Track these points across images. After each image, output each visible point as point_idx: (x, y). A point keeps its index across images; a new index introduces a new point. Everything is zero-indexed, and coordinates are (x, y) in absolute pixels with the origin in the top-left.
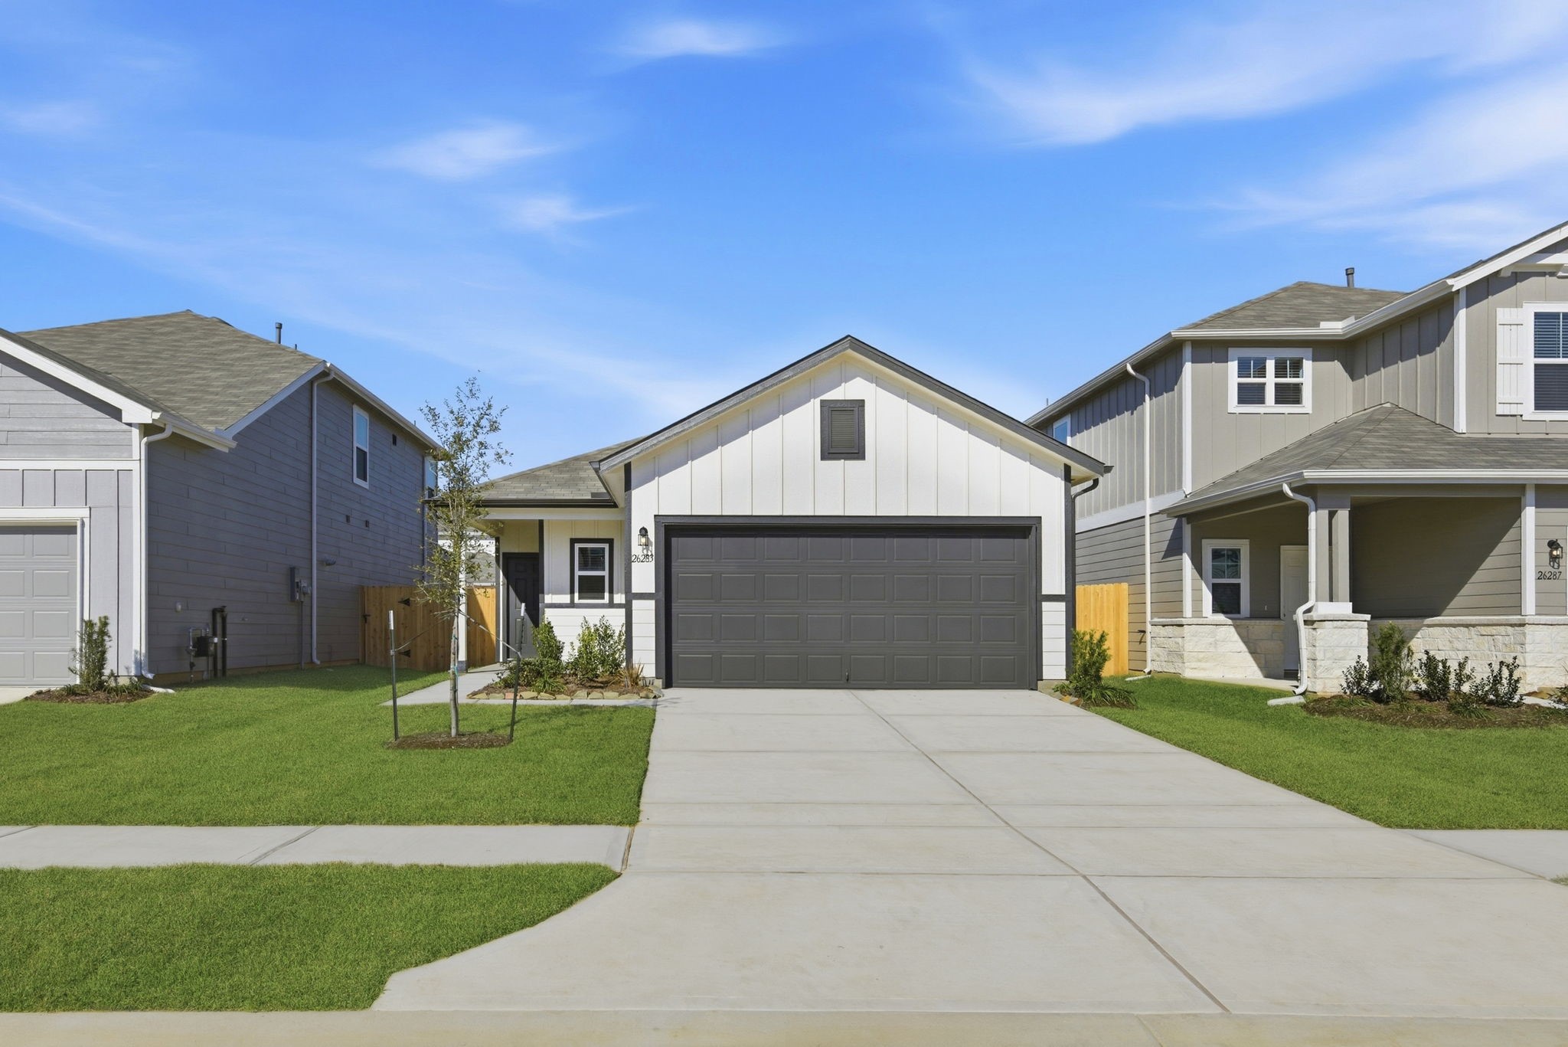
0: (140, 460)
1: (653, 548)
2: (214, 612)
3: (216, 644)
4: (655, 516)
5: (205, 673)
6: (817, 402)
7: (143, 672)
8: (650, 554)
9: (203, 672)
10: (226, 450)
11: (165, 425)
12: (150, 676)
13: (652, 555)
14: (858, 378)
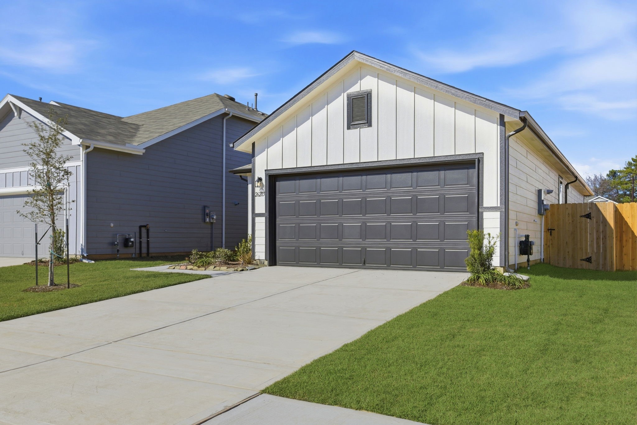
0: (83, 161)
1: (264, 188)
2: (141, 227)
3: (132, 241)
4: (265, 170)
5: (134, 255)
6: (345, 94)
7: (84, 254)
8: (263, 192)
9: (133, 254)
10: (142, 154)
11: (90, 144)
12: (85, 255)
13: (264, 192)
14: (368, 76)
